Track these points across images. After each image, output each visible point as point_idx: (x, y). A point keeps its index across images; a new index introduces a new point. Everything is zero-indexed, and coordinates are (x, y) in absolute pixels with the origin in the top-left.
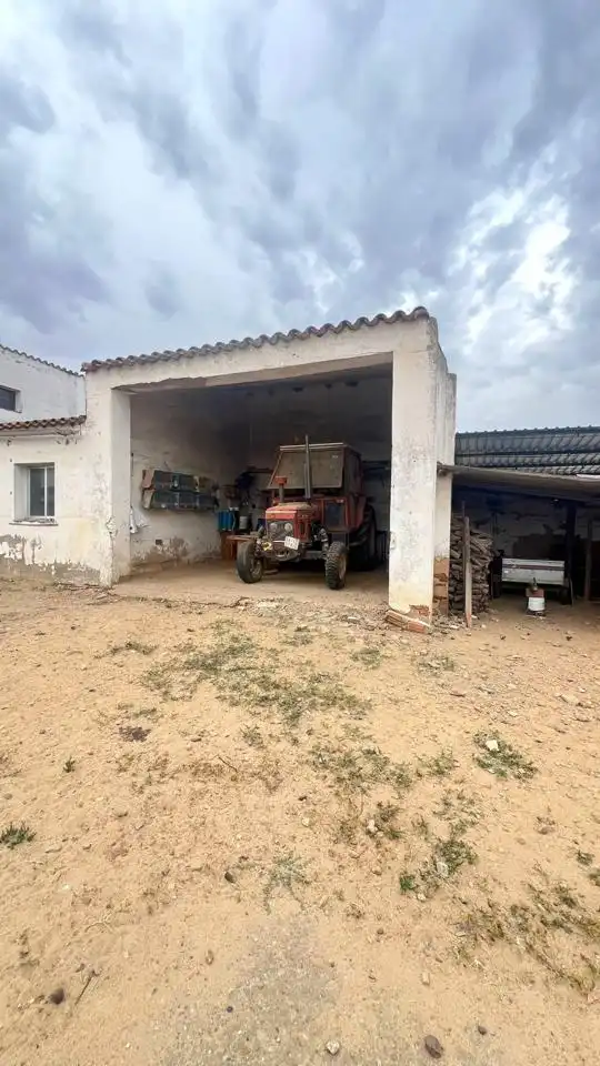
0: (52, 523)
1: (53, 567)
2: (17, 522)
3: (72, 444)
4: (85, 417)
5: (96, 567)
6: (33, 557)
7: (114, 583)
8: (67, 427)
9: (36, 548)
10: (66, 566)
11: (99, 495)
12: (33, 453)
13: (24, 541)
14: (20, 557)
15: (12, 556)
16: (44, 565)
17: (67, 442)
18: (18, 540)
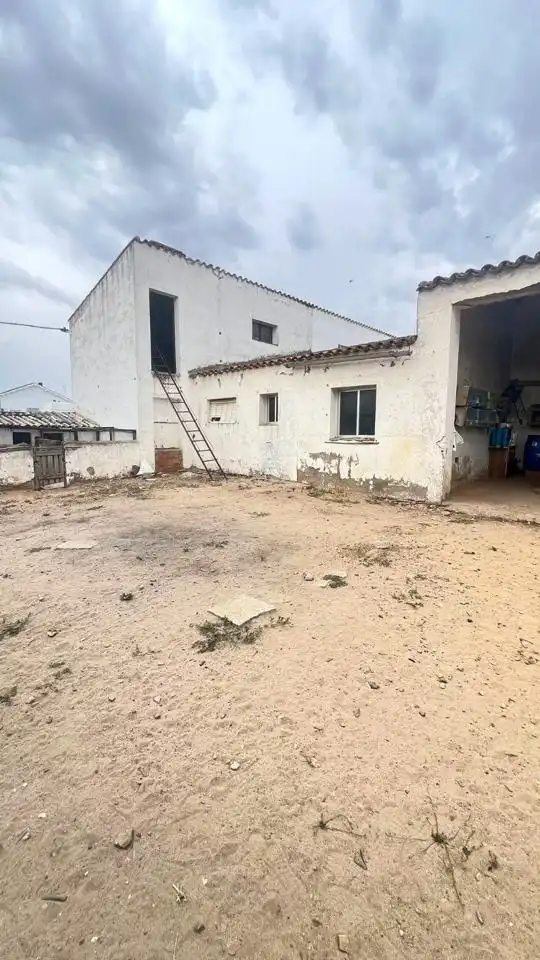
0: (372, 442)
1: (371, 482)
2: (333, 441)
3: (398, 364)
4: (416, 337)
5: (422, 484)
6: (350, 472)
7: (442, 501)
8: (395, 349)
9: (353, 464)
10: (386, 483)
11: (429, 414)
12: (351, 376)
13: (339, 458)
14: (335, 471)
15: (327, 471)
16: (361, 480)
17: (393, 364)
18: (333, 456)
